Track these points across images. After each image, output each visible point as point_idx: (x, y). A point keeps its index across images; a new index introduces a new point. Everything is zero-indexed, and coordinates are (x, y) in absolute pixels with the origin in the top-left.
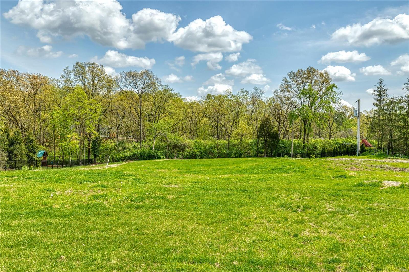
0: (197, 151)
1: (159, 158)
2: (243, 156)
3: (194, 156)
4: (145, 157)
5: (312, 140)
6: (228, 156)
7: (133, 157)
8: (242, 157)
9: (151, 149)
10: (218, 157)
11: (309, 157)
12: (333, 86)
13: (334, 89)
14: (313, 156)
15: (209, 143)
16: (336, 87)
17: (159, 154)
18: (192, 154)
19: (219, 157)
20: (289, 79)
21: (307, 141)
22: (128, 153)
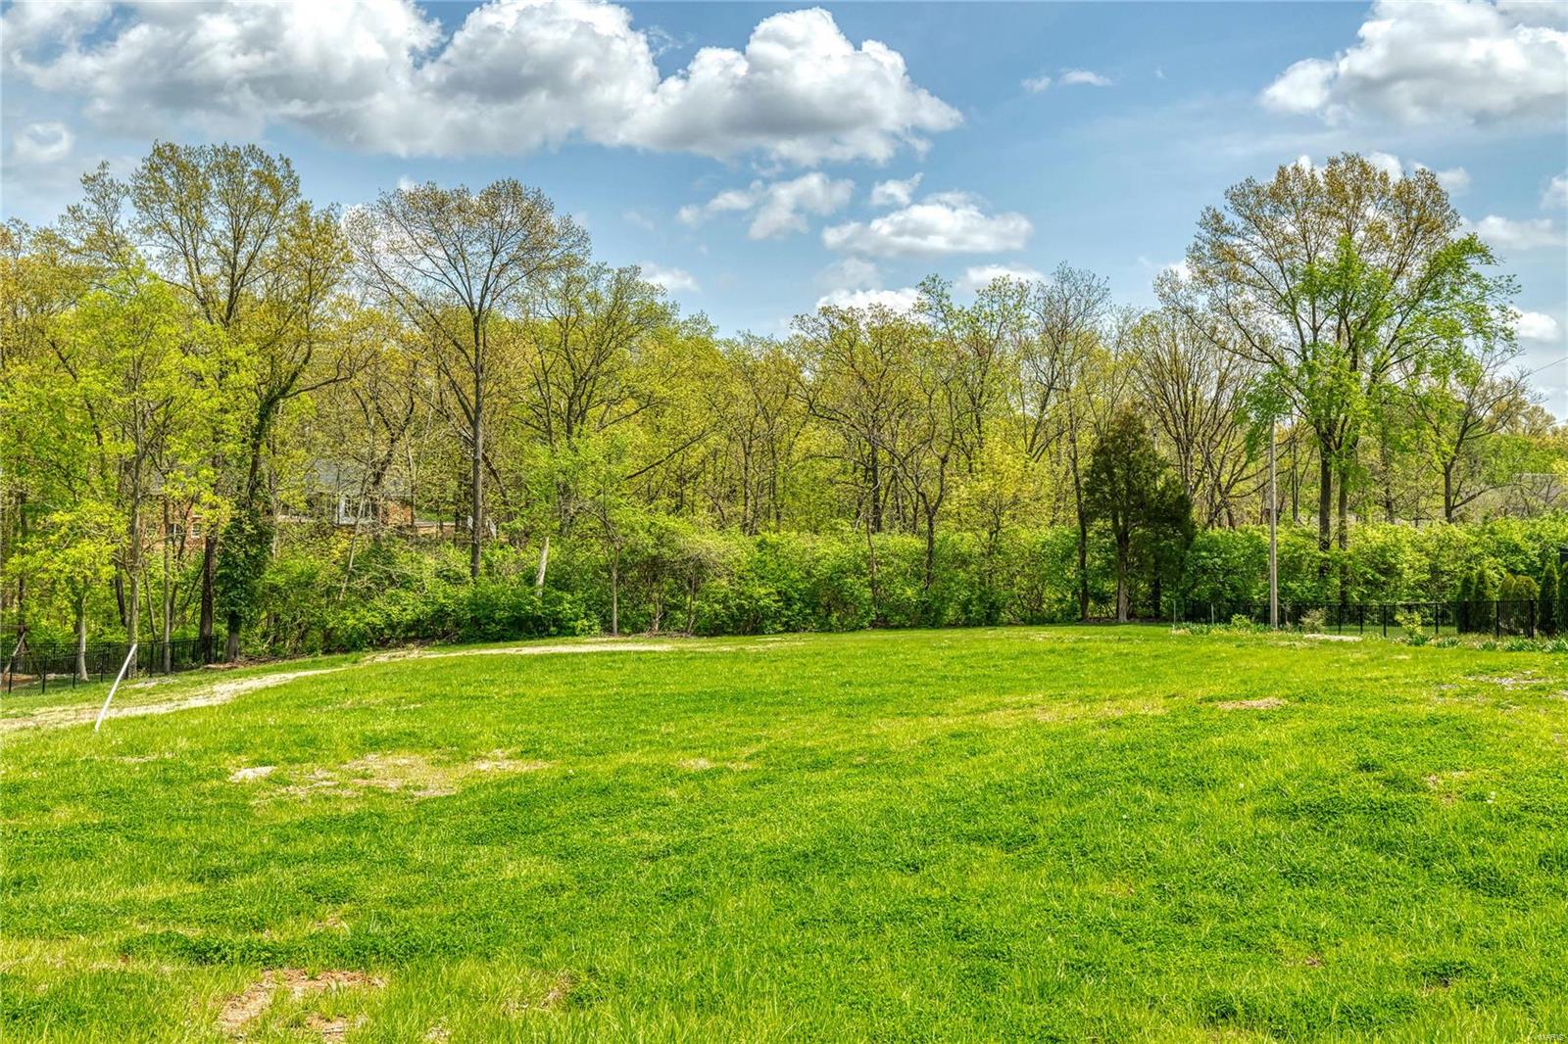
0: (763, 594)
1: (564, 630)
2: (1005, 616)
3: (747, 622)
5: (1368, 532)
8: (1002, 625)
9: (529, 581)
10: (874, 625)
12: (1468, 247)
13: (1474, 265)
15: (830, 548)
16: (1484, 253)
17: (567, 608)
18: (741, 608)
19: (882, 624)
20: (1231, 218)
21: (1342, 538)
22: (408, 607)
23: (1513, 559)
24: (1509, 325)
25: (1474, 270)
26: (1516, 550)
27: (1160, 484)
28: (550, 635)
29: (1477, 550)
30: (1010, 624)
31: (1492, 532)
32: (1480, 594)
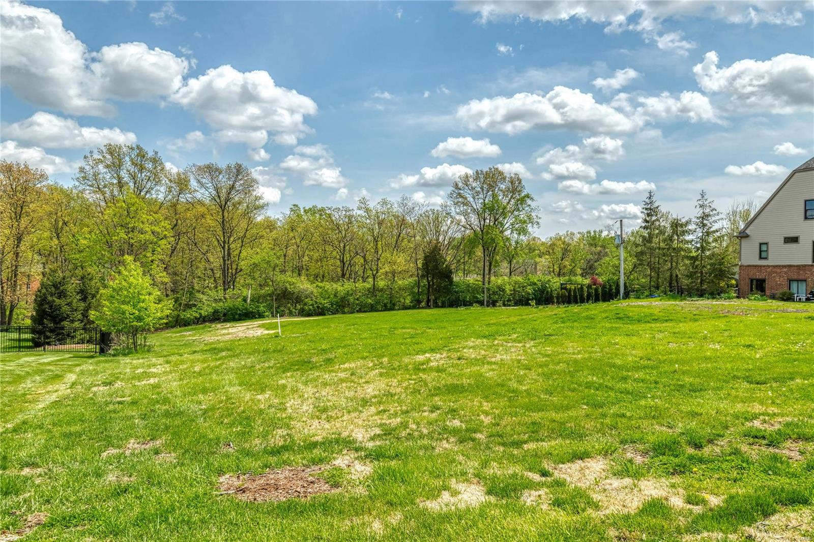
0: (326, 303)
1: (261, 316)
2: (397, 308)
3: (320, 311)
4: (237, 317)
6: (372, 309)
7: (217, 317)
8: (396, 310)
9: (245, 300)
10: (357, 311)
11: (528, 304)
12: (528, 196)
13: (529, 202)
14: (533, 303)
15: (342, 288)
16: (532, 199)
17: (262, 309)
18: (318, 307)
19: (360, 311)
20: (460, 185)
21: (489, 282)
22: (206, 310)
23: (535, 287)
24: (538, 220)
25: (529, 203)
26: (535, 284)
27: (444, 266)
28: (256, 318)
29: (525, 284)
30: (399, 309)
31: (529, 279)
32: (551, 295)
